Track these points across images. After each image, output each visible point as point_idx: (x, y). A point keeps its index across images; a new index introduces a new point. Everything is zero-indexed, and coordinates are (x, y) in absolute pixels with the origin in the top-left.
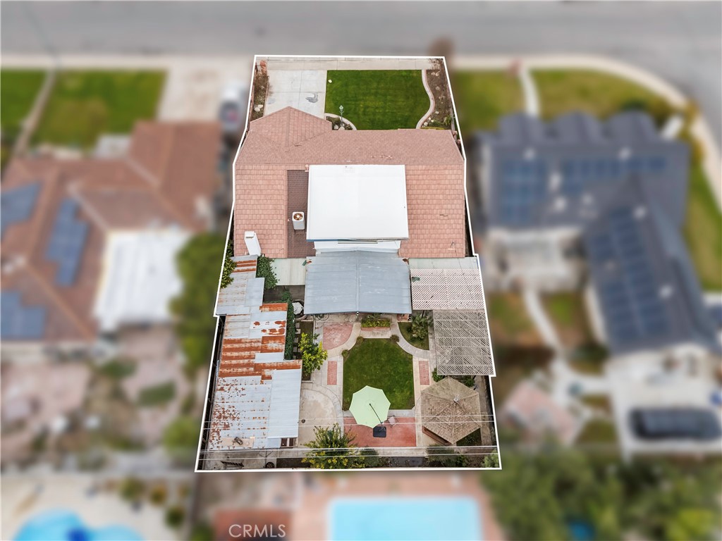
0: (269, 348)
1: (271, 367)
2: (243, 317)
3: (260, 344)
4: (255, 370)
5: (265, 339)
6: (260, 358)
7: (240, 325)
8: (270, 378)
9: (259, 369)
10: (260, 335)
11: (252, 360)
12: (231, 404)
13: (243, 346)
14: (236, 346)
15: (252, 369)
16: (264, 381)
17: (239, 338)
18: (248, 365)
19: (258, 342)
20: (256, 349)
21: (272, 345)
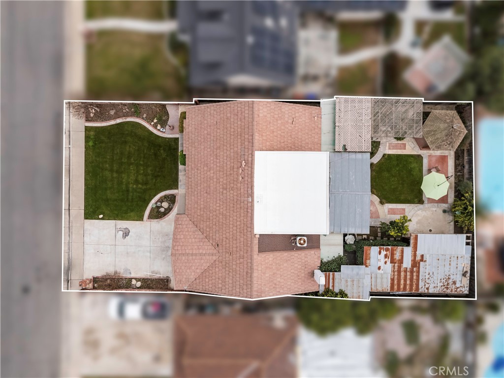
0: (400, 258)
1: (415, 255)
2: (373, 279)
3: (396, 265)
4: (416, 266)
5: (392, 262)
6: (407, 263)
7: (379, 280)
8: (422, 256)
9: (415, 264)
10: (389, 265)
11: (408, 270)
12: (439, 281)
13: (396, 277)
14: (396, 282)
15: (415, 269)
16: (424, 259)
17: (389, 280)
18: (412, 272)
19: (394, 266)
20: (400, 267)
21: (397, 256)
